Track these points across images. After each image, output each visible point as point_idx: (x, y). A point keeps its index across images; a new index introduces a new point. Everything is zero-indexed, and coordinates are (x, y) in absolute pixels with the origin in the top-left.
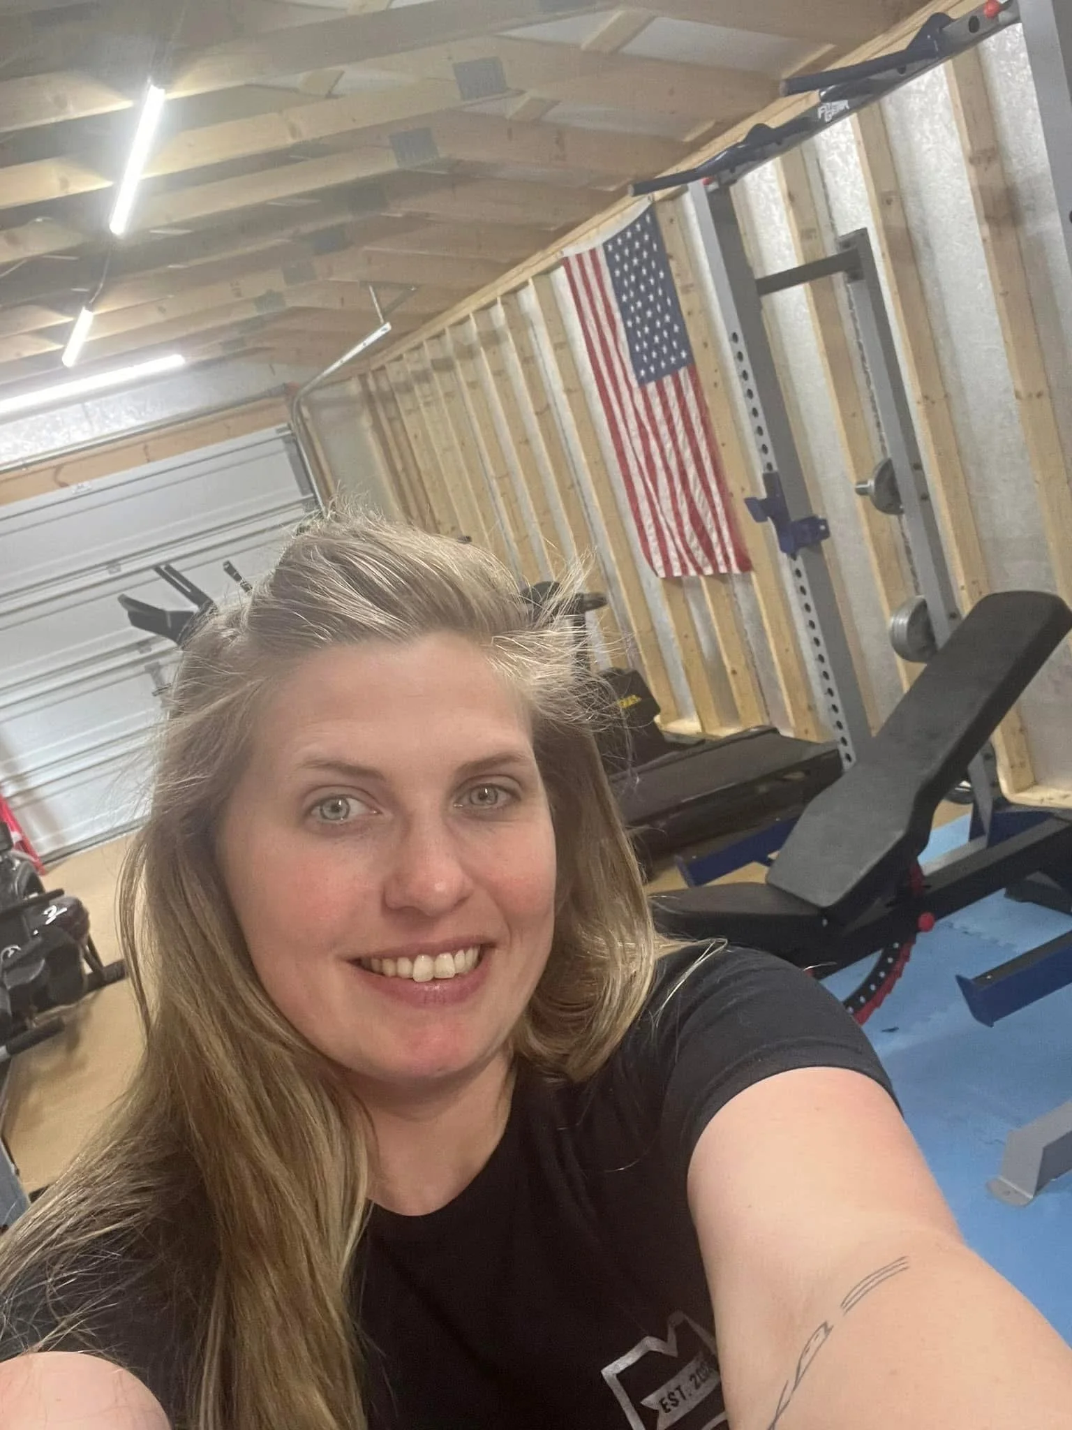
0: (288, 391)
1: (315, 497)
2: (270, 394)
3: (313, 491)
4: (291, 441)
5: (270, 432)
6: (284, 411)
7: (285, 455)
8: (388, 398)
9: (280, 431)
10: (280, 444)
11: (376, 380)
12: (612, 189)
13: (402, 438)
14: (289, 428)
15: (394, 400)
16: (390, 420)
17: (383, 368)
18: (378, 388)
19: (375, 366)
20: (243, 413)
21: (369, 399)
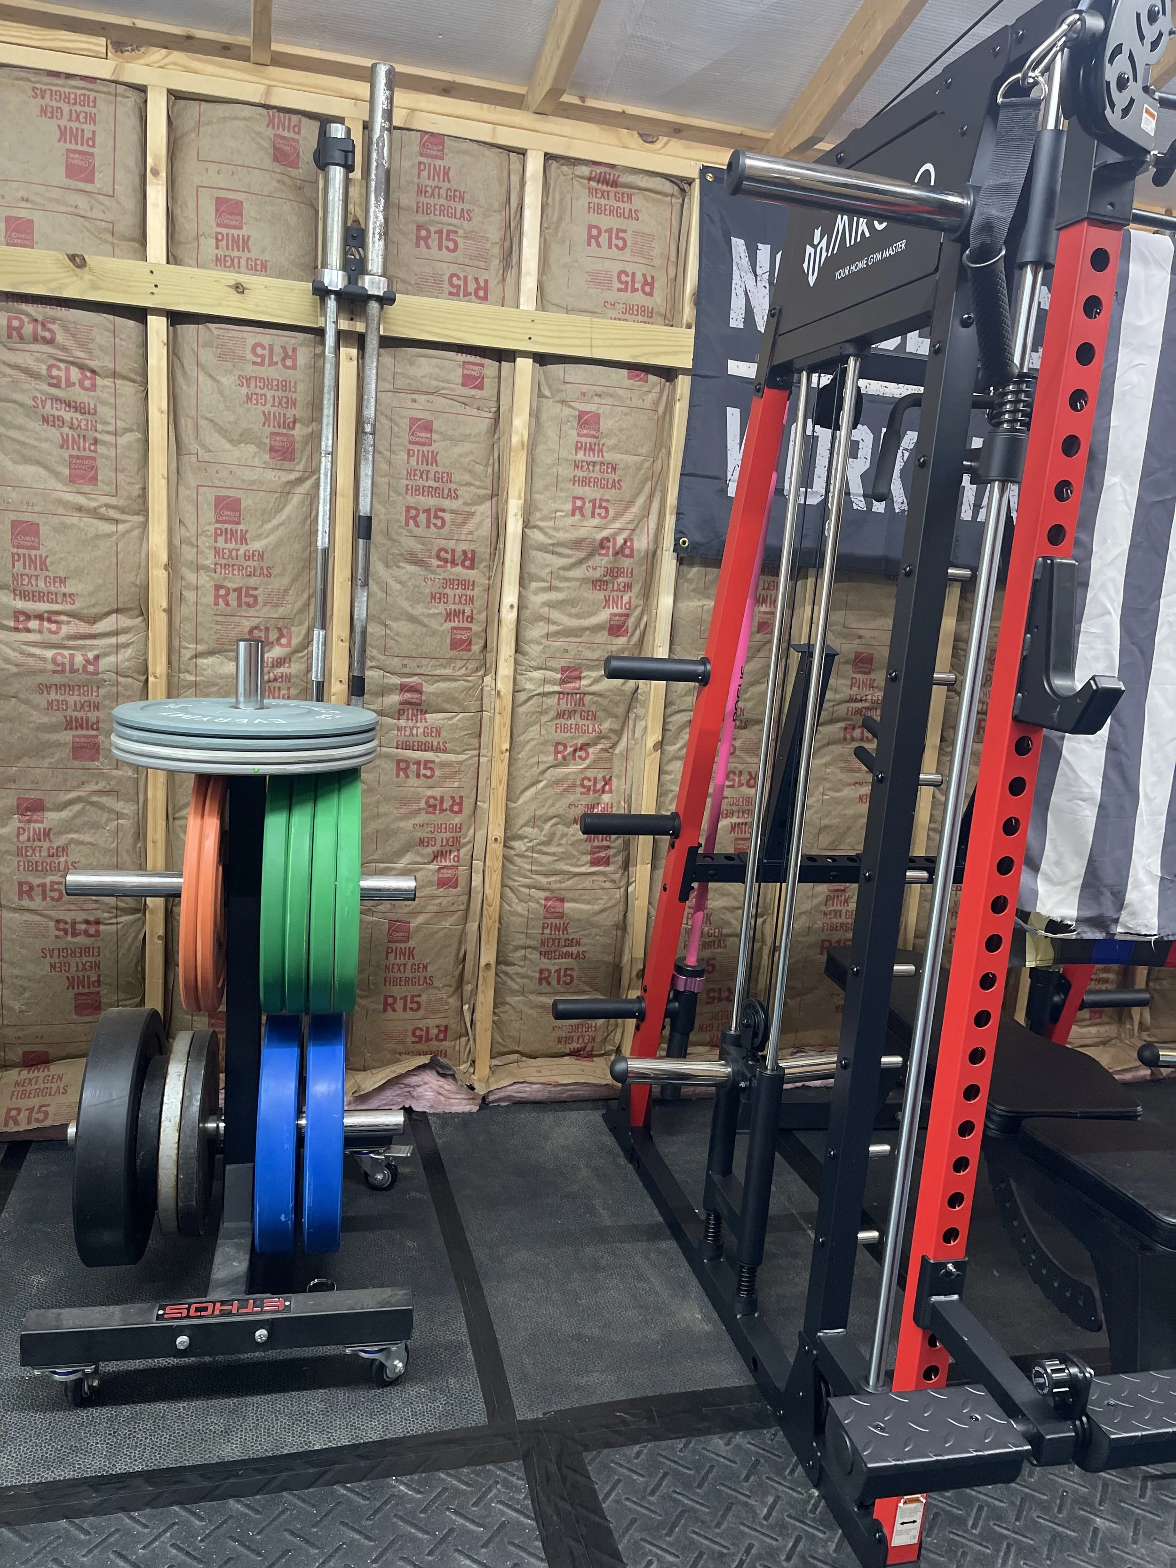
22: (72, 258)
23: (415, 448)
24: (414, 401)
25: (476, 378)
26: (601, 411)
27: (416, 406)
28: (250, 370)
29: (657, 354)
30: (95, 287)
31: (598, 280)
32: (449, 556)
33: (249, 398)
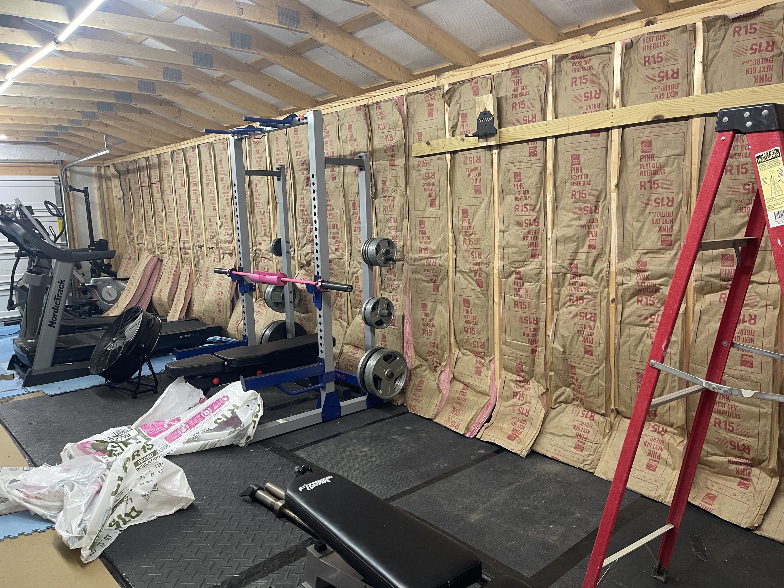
0: (62, 163)
1: (63, 209)
2: (55, 163)
3: (63, 206)
4: (58, 183)
5: (50, 178)
6: (58, 171)
7: (54, 189)
8: (108, 178)
9: (53, 178)
10: (53, 184)
11: (105, 170)
12: (226, 125)
13: (110, 196)
14: (59, 178)
15: (111, 180)
16: (107, 187)
17: (109, 167)
18: (105, 174)
19: (105, 165)
20: (41, 167)
21: (99, 176)
22: (427, 143)
23: (516, 183)
24: (515, 166)
25: (534, 152)
26: (580, 153)
27: (516, 167)
28: (469, 166)
29: (595, 125)
30: (432, 150)
31: (577, 99)
32: (529, 222)
33: (469, 175)
